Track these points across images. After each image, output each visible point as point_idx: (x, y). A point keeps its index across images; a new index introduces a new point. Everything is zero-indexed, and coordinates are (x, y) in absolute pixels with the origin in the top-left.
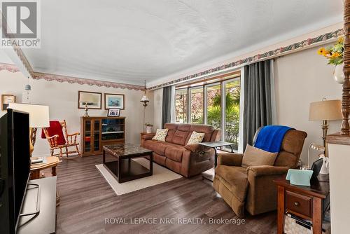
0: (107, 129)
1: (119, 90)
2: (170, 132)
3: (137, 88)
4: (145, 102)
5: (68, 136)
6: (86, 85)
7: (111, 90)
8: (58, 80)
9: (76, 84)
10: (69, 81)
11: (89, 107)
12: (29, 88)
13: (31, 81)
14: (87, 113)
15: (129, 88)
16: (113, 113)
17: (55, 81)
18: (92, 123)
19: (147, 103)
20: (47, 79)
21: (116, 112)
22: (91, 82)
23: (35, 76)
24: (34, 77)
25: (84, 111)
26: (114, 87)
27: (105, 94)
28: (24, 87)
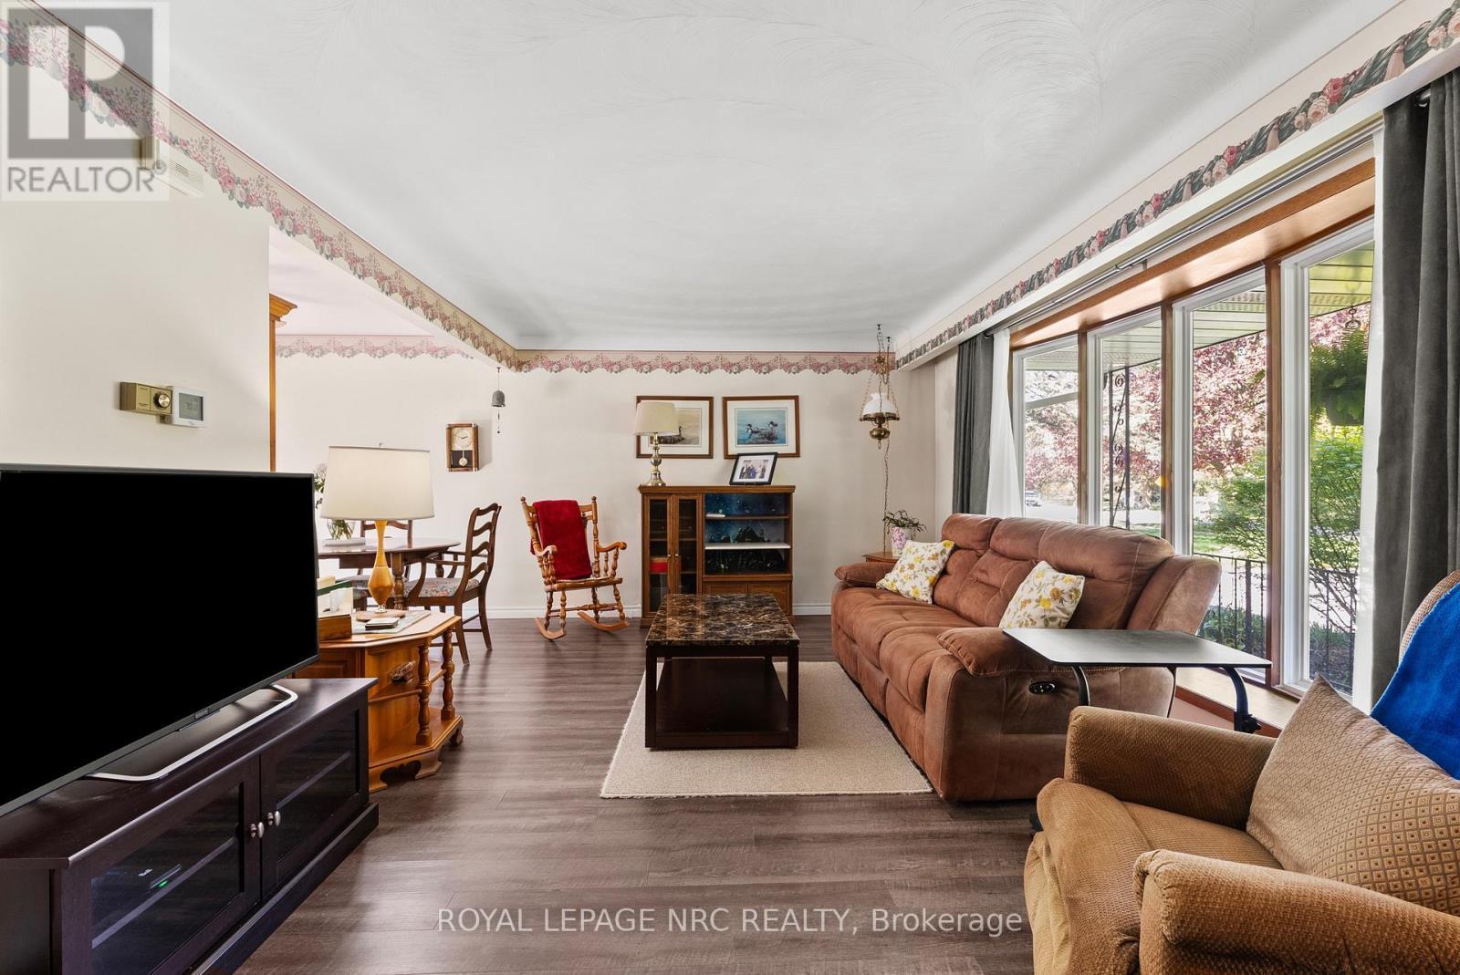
0: (734, 532)
1: (779, 381)
2: (958, 556)
3: (848, 365)
4: (880, 419)
5: (598, 550)
6: (660, 372)
7: (748, 382)
8: (579, 366)
9: (630, 373)
10: (609, 366)
11: (664, 449)
12: (500, 399)
13: (508, 379)
14: (657, 474)
15: (817, 368)
16: (750, 472)
17: (570, 372)
18: (672, 507)
19: (890, 425)
20: (549, 366)
21: (759, 466)
22: (673, 359)
23: (519, 362)
24: (519, 366)
25: (647, 464)
26: (758, 367)
27: (726, 399)
28: (490, 399)
